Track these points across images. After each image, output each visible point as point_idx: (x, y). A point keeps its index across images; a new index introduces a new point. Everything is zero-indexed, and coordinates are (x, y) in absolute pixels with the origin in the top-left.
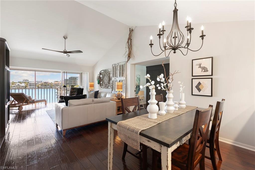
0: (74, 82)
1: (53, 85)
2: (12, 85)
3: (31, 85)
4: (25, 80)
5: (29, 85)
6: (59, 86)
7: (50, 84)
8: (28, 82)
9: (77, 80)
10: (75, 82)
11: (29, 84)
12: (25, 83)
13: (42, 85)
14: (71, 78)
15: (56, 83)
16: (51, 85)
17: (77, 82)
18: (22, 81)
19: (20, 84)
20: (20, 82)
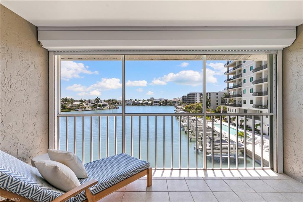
0: (193, 99)
1: (172, 103)
2: (143, 103)
3: (155, 103)
4: (151, 98)
6: (177, 103)
7: (169, 101)
8: (153, 100)
9: (196, 97)
12: (151, 100)
13: (163, 102)
14: (189, 94)
15: (175, 100)
17: (196, 99)
19: (148, 102)
20: (148, 100)
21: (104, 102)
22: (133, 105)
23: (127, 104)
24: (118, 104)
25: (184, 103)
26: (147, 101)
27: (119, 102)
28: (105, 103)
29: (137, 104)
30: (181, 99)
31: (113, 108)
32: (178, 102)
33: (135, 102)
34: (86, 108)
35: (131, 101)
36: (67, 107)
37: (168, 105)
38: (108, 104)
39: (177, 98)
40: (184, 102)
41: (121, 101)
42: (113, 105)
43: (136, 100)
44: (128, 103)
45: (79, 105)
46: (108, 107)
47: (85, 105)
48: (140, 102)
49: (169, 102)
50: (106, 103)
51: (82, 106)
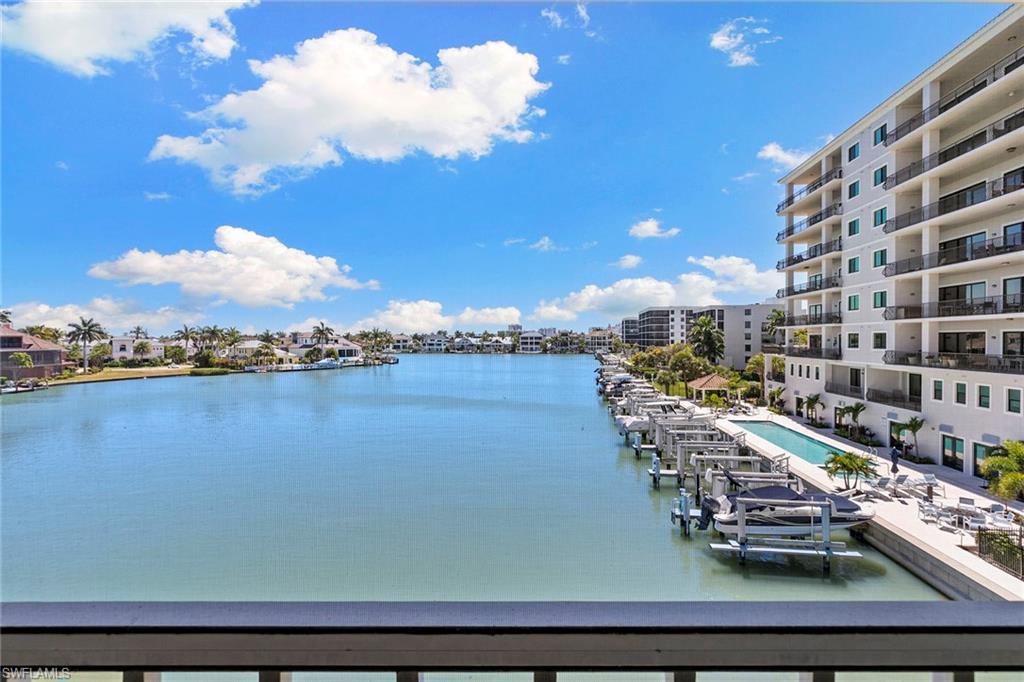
1: (587, 343)
2: (485, 343)
3: (527, 343)
4: (513, 327)
5: (523, 343)
6: (604, 344)
7: (577, 338)
8: (520, 334)
9: (671, 323)
10: (662, 330)
11: (523, 338)
12: (511, 334)
13: (554, 341)
14: (648, 313)
15: (597, 334)
16: (582, 342)
17: (671, 331)
18: (506, 329)
19: (500, 339)
20: (502, 335)
21: (346, 341)
22: (447, 351)
23: (427, 347)
24: (395, 347)
25: (628, 345)
26: (498, 338)
27: (398, 341)
28: (349, 343)
29: (462, 348)
30: (618, 332)
31: (377, 362)
32: (607, 340)
33: (457, 340)
34: (281, 361)
35: (441, 337)
36: (217, 361)
37: (572, 351)
38: (359, 348)
39: (605, 327)
40: (627, 342)
41: (405, 339)
42: (378, 350)
43: (458, 335)
44: (430, 345)
45: (258, 353)
46: (359, 358)
47: (279, 353)
48: (473, 341)
49: (576, 341)
50: (353, 346)
51: (266, 354)
